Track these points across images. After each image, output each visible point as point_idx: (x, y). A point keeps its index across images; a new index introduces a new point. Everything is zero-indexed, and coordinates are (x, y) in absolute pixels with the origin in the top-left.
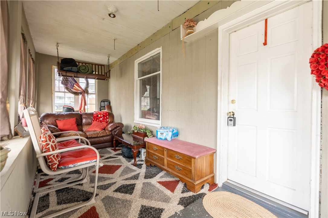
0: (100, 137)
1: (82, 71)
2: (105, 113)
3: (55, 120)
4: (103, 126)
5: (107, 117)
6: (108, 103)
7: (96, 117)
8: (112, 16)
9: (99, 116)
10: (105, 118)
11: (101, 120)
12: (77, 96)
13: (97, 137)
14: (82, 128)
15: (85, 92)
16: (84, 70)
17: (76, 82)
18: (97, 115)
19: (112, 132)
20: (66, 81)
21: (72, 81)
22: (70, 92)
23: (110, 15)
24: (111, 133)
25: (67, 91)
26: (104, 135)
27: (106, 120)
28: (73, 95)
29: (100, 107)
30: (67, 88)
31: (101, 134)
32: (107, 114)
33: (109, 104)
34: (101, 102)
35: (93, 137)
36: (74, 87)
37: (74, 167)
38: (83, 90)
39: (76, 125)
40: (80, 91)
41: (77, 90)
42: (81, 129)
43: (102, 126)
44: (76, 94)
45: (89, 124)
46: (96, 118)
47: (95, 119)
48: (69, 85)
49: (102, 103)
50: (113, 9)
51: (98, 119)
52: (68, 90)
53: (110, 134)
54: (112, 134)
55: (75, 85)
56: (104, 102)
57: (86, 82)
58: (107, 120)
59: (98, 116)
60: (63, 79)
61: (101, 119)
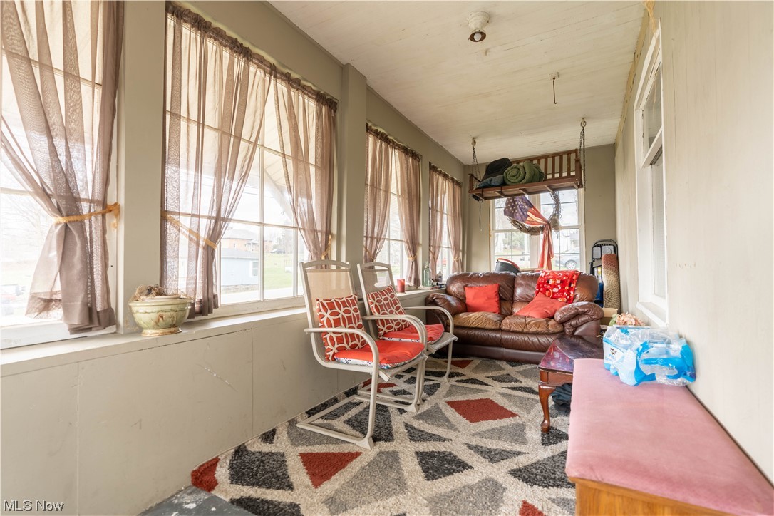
0: (528, 333)
1: (512, 181)
2: (567, 276)
3: (464, 287)
4: (552, 307)
5: (572, 285)
6: (612, 247)
7: (544, 283)
8: (477, 37)
9: (551, 282)
10: (567, 288)
11: (554, 293)
12: (534, 237)
13: (521, 333)
14: (512, 308)
15: (553, 224)
16: (514, 178)
17: (531, 206)
18: (545, 280)
19: (564, 326)
20: (512, 206)
21: (522, 205)
22: (521, 229)
23: (472, 38)
24: (559, 328)
25: (515, 228)
26: (539, 330)
27: (569, 294)
28: (526, 236)
29: (591, 261)
30: (514, 222)
31: (531, 326)
32: (574, 277)
33: (613, 250)
34: (595, 246)
35: (512, 329)
36: (528, 219)
37: (347, 363)
38: (548, 222)
39: (497, 299)
40: (541, 224)
41: (533, 222)
42: (508, 309)
43: (549, 307)
44: (532, 231)
45: (527, 300)
46: (543, 287)
47: (541, 289)
48: (517, 214)
49: (597, 250)
50: (475, 19)
51: (548, 290)
52: (517, 226)
53: (556, 330)
54: (564, 331)
55: (529, 213)
56: (600, 246)
57: (552, 201)
58: (572, 293)
59: (548, 282)
60: (507, 204)
61: (556, 290)
